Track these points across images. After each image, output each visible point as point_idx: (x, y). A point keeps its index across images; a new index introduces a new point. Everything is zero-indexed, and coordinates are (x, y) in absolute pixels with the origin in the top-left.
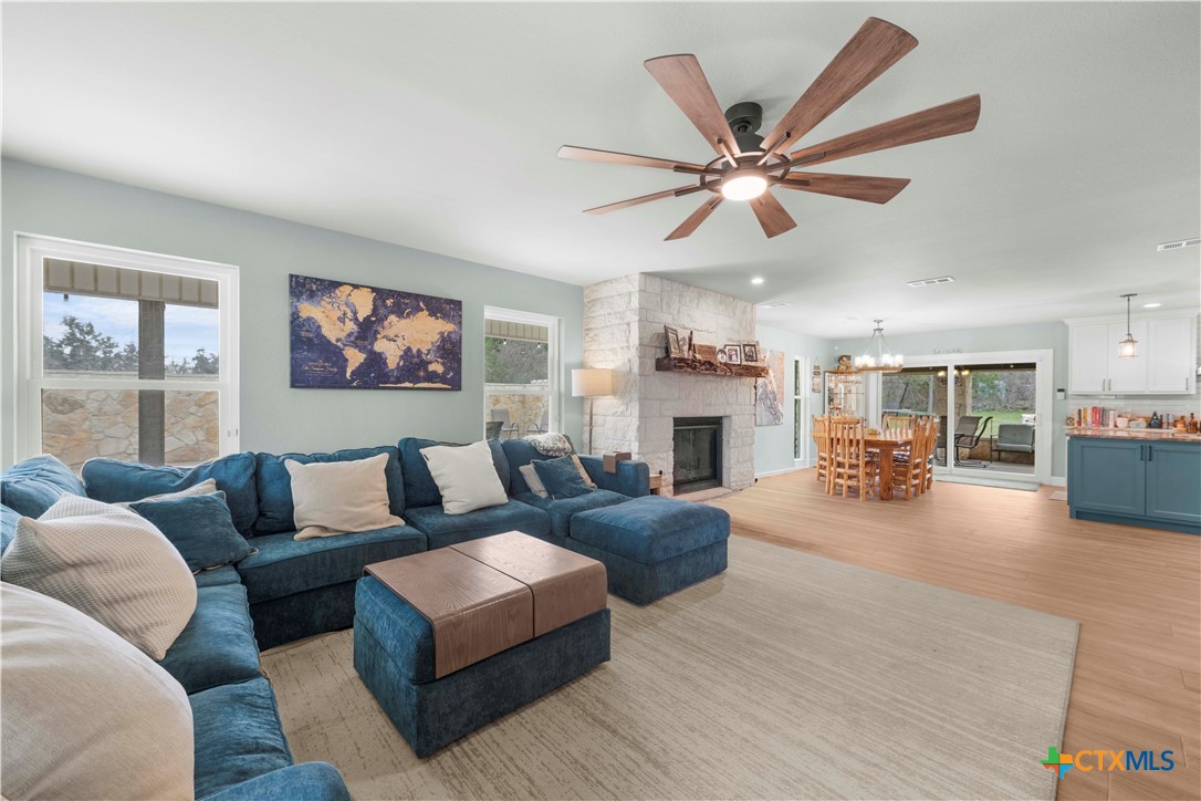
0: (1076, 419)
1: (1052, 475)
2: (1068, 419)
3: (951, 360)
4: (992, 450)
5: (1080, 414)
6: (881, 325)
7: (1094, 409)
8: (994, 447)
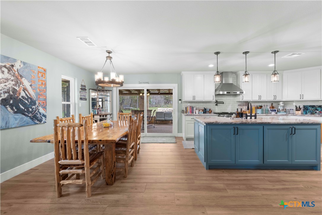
0: (185, 111)
1: (178, 133)
2: (182, 111)
3: (145, 87)
4: (155, 121)
5: (186, 109)
6: (111, 55)
7: (190, 107)
8: (155, 120)
